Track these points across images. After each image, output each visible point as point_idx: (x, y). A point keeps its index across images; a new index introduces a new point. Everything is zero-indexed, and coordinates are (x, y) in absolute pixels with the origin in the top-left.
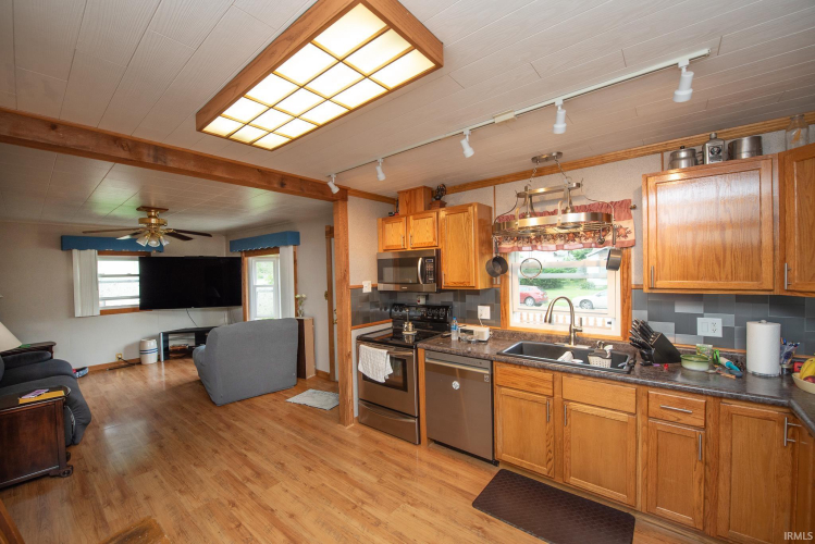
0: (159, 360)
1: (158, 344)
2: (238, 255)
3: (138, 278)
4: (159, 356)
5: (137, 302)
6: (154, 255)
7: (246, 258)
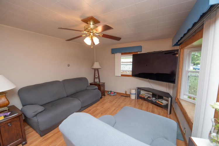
1: (136, 92)
4: (136, 96)
6: (139, 53)
7: (182, 50)
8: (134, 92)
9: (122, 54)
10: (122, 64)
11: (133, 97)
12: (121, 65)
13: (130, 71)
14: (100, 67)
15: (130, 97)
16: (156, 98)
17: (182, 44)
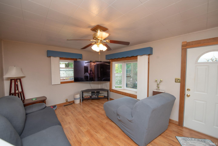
0: (80, 102)
4: (80, 100)
7: (111, 62)
9: (61, 58)
15: (74, 102)
16: (95, 95)
17: (112, 59)
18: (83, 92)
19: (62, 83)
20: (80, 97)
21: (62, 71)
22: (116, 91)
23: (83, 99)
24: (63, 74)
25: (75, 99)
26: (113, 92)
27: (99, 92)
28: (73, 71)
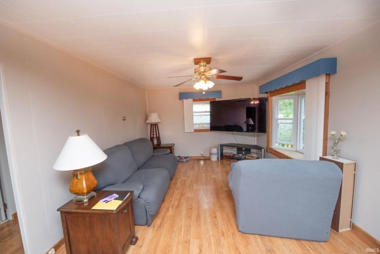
0: (218, 159)
1: (218, 151)
2: (265, 96)
3: (209, 113)
4: (218, 156)
5: (209, 126)
6: (217, 100)
7: (270, 98)
8: (215, 151)
9: (194, 100)
10: (194, 114)
11: (214, 158)
12: (193, 116)
13: (207, 124)
14: (159, 121)
15: (210, 159)
16: (242, 154)
17: (270, 92)
18: (222, 146)
19: (196, 131)
20: (218, 153)
21: (196, 115)
22: (276, 151)
23: (223, 157)
24: (198, 119)
25: (211, 154)
26: (271, 153)
27: (250, 150)
28: (209, 117)
